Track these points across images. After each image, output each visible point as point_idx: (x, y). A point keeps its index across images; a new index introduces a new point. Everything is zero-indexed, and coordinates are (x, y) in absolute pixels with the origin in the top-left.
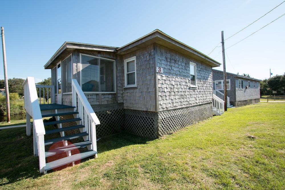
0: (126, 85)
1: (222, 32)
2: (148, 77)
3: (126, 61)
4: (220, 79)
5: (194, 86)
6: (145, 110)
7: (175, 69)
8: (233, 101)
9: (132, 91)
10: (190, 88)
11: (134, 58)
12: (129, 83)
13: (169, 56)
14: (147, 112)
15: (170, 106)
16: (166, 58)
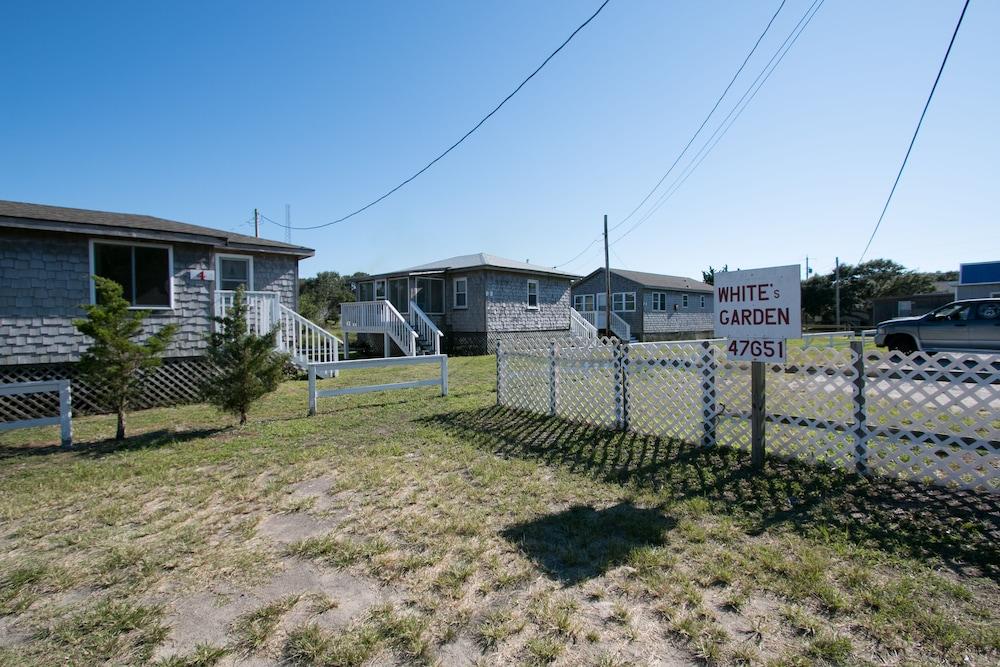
0: (455, 306)
1: (606, 216)
2: (479, 300)
3: (455, 280)
4: (620, 291)
5: (534, 308)
6: (475, 331)
7: (507, 291)
8: (638, 331)
9: (461, 312)
10: (527, 310)
11: (465, 279)
12: (458, 304)
13: (499, 278)
14: (477, 333)
15: (500, 328)
16: (497, 281)
